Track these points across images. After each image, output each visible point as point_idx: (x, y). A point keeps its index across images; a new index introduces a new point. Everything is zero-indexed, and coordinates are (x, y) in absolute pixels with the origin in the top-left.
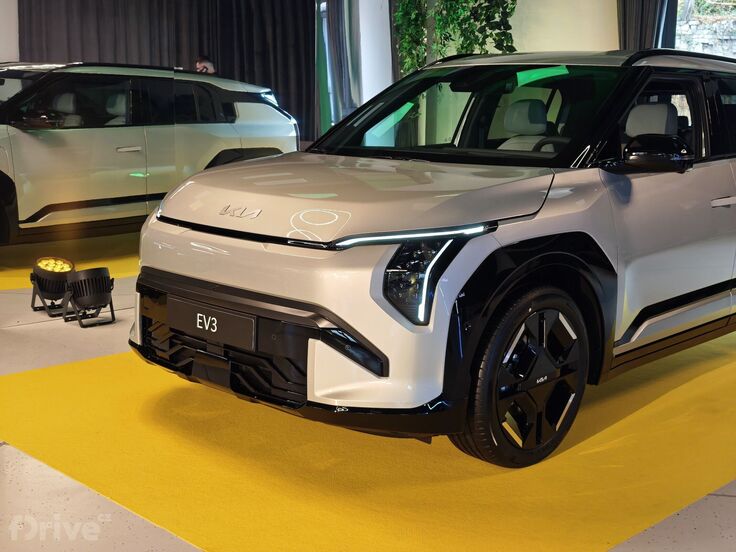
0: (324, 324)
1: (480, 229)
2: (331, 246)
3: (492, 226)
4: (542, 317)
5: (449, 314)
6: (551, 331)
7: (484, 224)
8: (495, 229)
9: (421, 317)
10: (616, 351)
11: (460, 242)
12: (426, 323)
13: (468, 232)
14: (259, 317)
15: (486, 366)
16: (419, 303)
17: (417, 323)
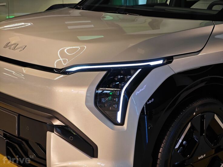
1: (161, 62)
2: (63, 71)
3: (169, 60)
4: (202, 117)
5: (138, 114)
6: (209, 125)
7: (164, 59)
8: (171, 62)
9: (119, 120)
11: (146, 70)
12: (122, 123)
13: (152, 63)
14: (19, 115)
15: (163, 151)
16: (118, 110)
17: (116, 124)
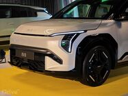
0: (49, 53)
2: (50, 36)
7: (84, 31)
10: (119, 62)
11: (78, 34)
14: (35, 52)
17: (69, 52)
